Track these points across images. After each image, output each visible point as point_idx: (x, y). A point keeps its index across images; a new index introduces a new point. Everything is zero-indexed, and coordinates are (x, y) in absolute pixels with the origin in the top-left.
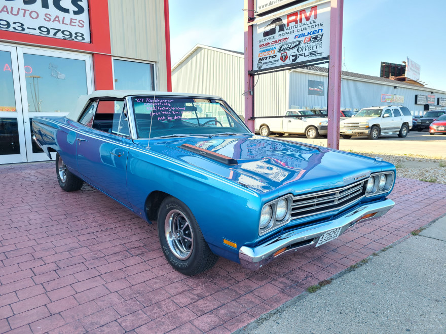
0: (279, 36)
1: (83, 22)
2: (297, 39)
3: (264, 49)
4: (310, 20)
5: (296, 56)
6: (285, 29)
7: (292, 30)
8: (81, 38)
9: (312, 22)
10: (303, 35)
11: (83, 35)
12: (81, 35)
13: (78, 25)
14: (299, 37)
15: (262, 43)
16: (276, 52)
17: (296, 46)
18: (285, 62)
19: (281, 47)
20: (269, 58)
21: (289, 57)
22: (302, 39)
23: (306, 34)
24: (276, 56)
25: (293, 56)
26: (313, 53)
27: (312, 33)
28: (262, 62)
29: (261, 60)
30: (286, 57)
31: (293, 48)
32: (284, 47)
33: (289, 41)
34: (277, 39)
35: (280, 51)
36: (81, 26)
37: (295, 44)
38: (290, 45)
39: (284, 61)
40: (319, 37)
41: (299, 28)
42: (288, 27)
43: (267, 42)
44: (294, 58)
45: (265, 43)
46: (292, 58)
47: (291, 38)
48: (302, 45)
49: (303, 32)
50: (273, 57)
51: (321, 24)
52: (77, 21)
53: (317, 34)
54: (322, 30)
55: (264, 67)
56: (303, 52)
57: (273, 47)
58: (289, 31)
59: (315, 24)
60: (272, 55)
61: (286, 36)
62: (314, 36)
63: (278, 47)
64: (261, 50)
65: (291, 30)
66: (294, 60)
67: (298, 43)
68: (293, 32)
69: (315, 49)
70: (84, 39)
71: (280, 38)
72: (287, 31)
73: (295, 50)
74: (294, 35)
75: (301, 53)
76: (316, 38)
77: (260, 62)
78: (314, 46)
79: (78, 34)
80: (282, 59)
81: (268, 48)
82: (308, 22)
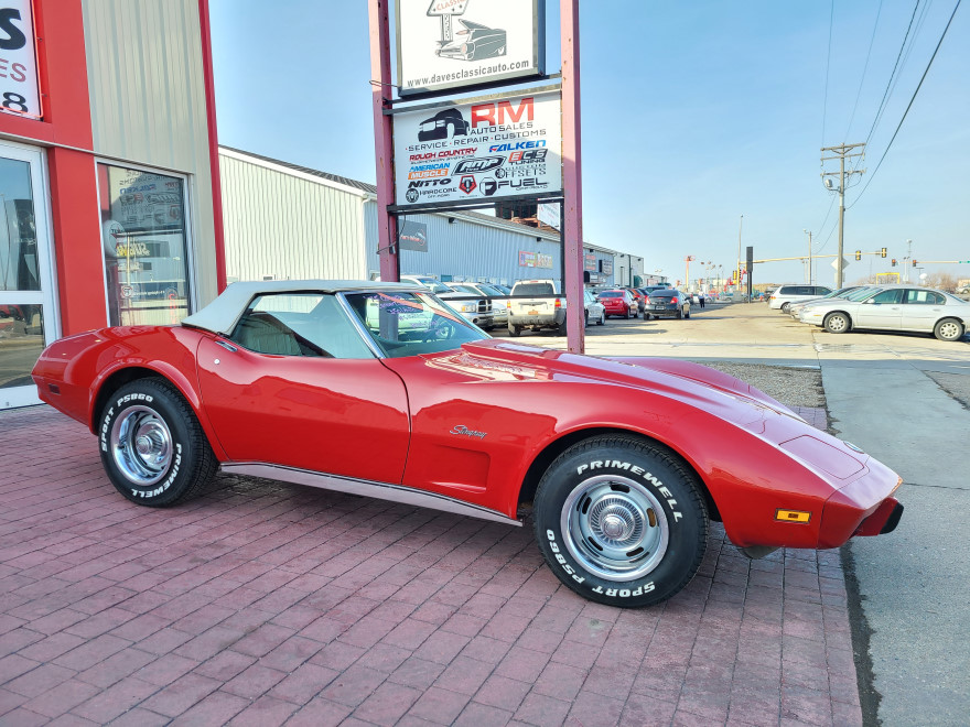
0: (456, 142)
1: (24, 68)
2: (494, 153)
3: (422, 165)
4: (521, 121)
5: (494, 184)
6: (469, 133)
7: (484, 135)
8: (19, 108)
9: (525, 125)
10: (508, 147)
11: (22, 100)
12: (18, 100)
13: (12, 76)
14: (499, 150)
15: (415, 153)
16: (450, 172)
17: (493, 165)
18: (471, 194)
19: (461, 165)
20: (435, 184)
21: (478, 184)
22: (506, 154)
23: (514, 146)
24: (449, 181)
25: (487, 184)
26: (528, 183)
27: (524, 146)
28: (418, 189)
29: (416, 185)
30: (473, 185)
31: (487, 168)
32: (469, 165)
33: (477, 155)
34: (451, 148)
35: (458, 171)
36: (19, 77)
37: (491, 162)
38: (480, 163)
39: (468, 193)
40: (539, 155)
41: (498, 132)
42: (476, 129)
43: (427, 151)
44: (489, 187)
45: (423, 152)
46: (484, 188)
47: (482, 151)
48: (506, 165)
49: (506, 142)
50: (442, 183)
51: (543, 132)
52: (9, 66)
53: (535, 149)
54: (544, 142)
55: (422, 200)
56: (509, 178)
57: (444, 162)
58: (478, 136)
59: (530, 130)
60: (442, 178)
61: (471, 145)
62: (530, 151)
63: (454, 163)
64: (414, 166)
65: (482, 136)
66: (489, 192)
67: (496, 161)
68: (485, 139)
69: (531, 175)
70: (25, 109)
71: (458, 147)
72: (474, 136)
73: (492, 173)
74: (488, 145)
75: (504, 179)
76: (533, 155)
77: (412, 190)
78: (530, 170)
79: (12, 97)
80: (463, 186)
81: (431, 163)
82: (517, 125)
